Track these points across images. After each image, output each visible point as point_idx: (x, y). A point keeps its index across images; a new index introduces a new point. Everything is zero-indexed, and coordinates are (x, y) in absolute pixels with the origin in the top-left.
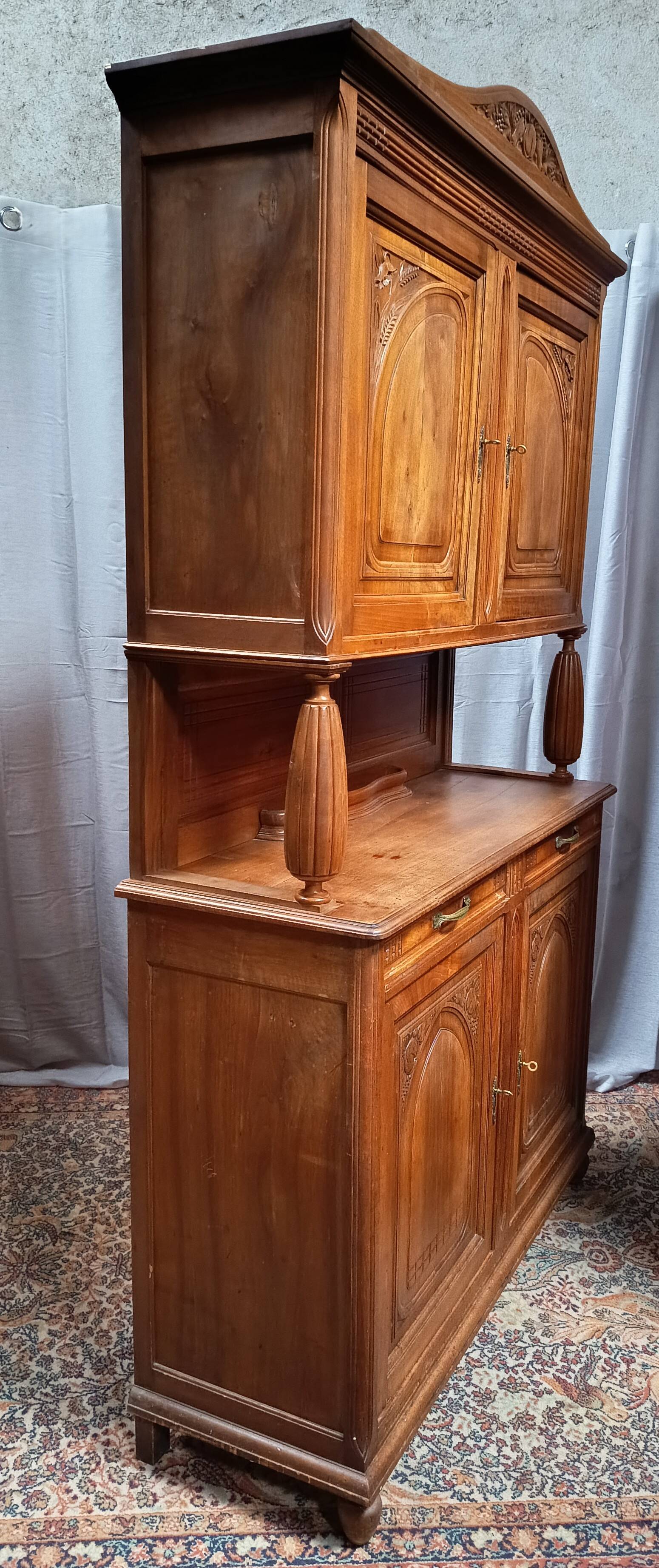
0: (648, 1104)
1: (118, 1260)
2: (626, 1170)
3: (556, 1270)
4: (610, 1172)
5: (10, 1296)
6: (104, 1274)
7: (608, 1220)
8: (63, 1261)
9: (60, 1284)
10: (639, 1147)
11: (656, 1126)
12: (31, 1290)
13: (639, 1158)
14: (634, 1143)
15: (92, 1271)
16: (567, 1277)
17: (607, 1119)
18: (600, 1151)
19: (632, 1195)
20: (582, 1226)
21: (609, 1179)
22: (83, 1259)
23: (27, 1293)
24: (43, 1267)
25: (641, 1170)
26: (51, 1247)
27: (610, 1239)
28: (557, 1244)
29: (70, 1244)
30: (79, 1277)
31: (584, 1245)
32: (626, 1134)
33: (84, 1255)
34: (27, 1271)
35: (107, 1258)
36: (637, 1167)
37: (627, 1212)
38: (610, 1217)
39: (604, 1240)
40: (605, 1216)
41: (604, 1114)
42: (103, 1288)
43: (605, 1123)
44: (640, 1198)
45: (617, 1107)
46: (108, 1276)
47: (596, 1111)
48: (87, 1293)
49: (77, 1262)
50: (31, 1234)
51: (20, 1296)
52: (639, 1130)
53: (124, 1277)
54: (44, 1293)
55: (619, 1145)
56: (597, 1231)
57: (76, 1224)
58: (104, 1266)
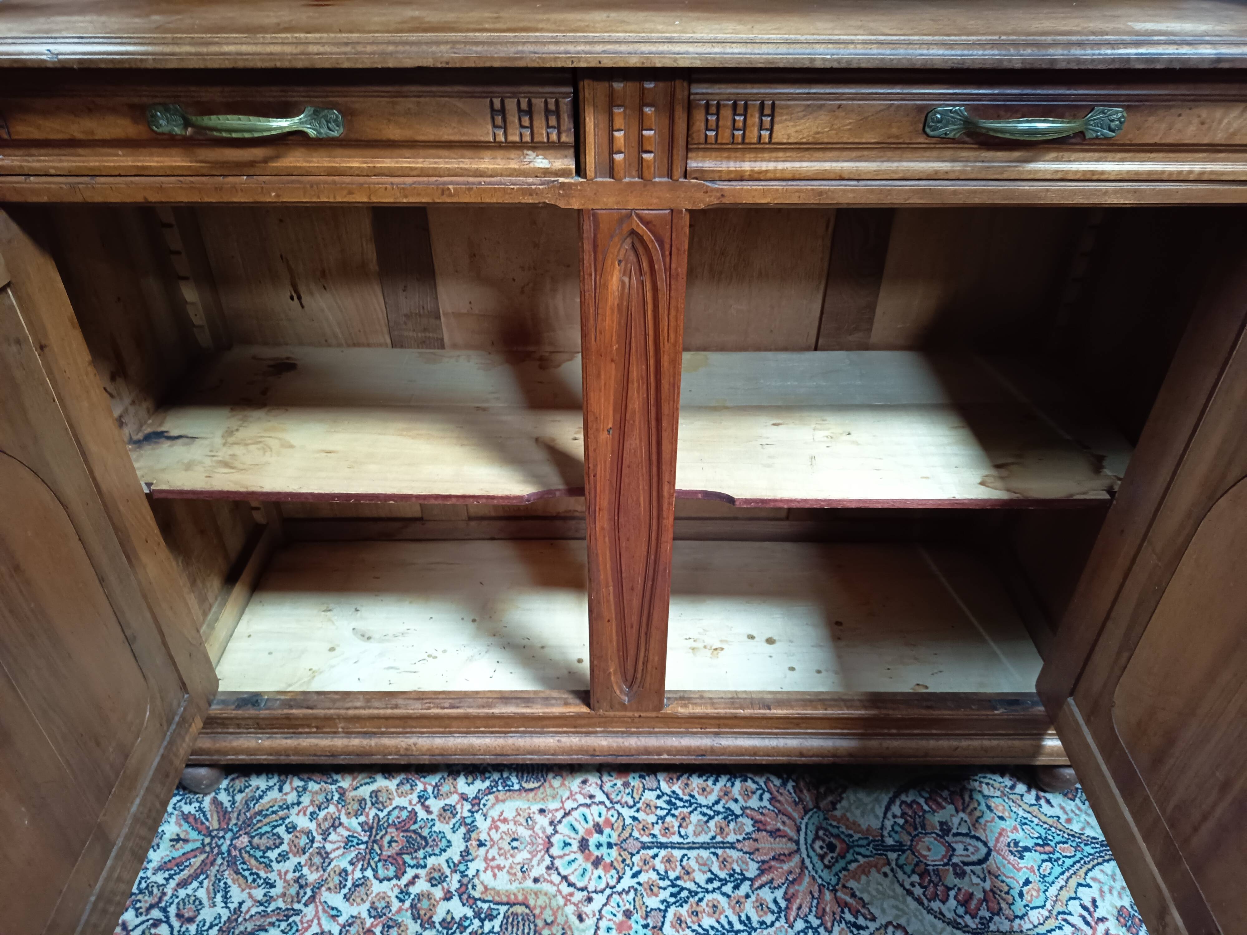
1: (371, 828)
3: (1073, 883)
5: (191, 914)
6: (344, 863)
8: (288, 831)
9: (272, 886)
12: (226, 899)
15: (327, 853)
16: (1094, 901)
22: (319, 825)
23: (220, 909)
24: (256, 840)
26: (274, 794)
28: (1063, 818)
30: (305, 871)
33: (322, 814)
34: (229, 851)
35: (354, 823)
42: (336, 900)
46: (350, 868)
48: (309, 911)
49: (308, 833)
51: (207, 914)
53: (375, 871)
54: (244, 908)
58: (348, 842)
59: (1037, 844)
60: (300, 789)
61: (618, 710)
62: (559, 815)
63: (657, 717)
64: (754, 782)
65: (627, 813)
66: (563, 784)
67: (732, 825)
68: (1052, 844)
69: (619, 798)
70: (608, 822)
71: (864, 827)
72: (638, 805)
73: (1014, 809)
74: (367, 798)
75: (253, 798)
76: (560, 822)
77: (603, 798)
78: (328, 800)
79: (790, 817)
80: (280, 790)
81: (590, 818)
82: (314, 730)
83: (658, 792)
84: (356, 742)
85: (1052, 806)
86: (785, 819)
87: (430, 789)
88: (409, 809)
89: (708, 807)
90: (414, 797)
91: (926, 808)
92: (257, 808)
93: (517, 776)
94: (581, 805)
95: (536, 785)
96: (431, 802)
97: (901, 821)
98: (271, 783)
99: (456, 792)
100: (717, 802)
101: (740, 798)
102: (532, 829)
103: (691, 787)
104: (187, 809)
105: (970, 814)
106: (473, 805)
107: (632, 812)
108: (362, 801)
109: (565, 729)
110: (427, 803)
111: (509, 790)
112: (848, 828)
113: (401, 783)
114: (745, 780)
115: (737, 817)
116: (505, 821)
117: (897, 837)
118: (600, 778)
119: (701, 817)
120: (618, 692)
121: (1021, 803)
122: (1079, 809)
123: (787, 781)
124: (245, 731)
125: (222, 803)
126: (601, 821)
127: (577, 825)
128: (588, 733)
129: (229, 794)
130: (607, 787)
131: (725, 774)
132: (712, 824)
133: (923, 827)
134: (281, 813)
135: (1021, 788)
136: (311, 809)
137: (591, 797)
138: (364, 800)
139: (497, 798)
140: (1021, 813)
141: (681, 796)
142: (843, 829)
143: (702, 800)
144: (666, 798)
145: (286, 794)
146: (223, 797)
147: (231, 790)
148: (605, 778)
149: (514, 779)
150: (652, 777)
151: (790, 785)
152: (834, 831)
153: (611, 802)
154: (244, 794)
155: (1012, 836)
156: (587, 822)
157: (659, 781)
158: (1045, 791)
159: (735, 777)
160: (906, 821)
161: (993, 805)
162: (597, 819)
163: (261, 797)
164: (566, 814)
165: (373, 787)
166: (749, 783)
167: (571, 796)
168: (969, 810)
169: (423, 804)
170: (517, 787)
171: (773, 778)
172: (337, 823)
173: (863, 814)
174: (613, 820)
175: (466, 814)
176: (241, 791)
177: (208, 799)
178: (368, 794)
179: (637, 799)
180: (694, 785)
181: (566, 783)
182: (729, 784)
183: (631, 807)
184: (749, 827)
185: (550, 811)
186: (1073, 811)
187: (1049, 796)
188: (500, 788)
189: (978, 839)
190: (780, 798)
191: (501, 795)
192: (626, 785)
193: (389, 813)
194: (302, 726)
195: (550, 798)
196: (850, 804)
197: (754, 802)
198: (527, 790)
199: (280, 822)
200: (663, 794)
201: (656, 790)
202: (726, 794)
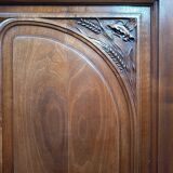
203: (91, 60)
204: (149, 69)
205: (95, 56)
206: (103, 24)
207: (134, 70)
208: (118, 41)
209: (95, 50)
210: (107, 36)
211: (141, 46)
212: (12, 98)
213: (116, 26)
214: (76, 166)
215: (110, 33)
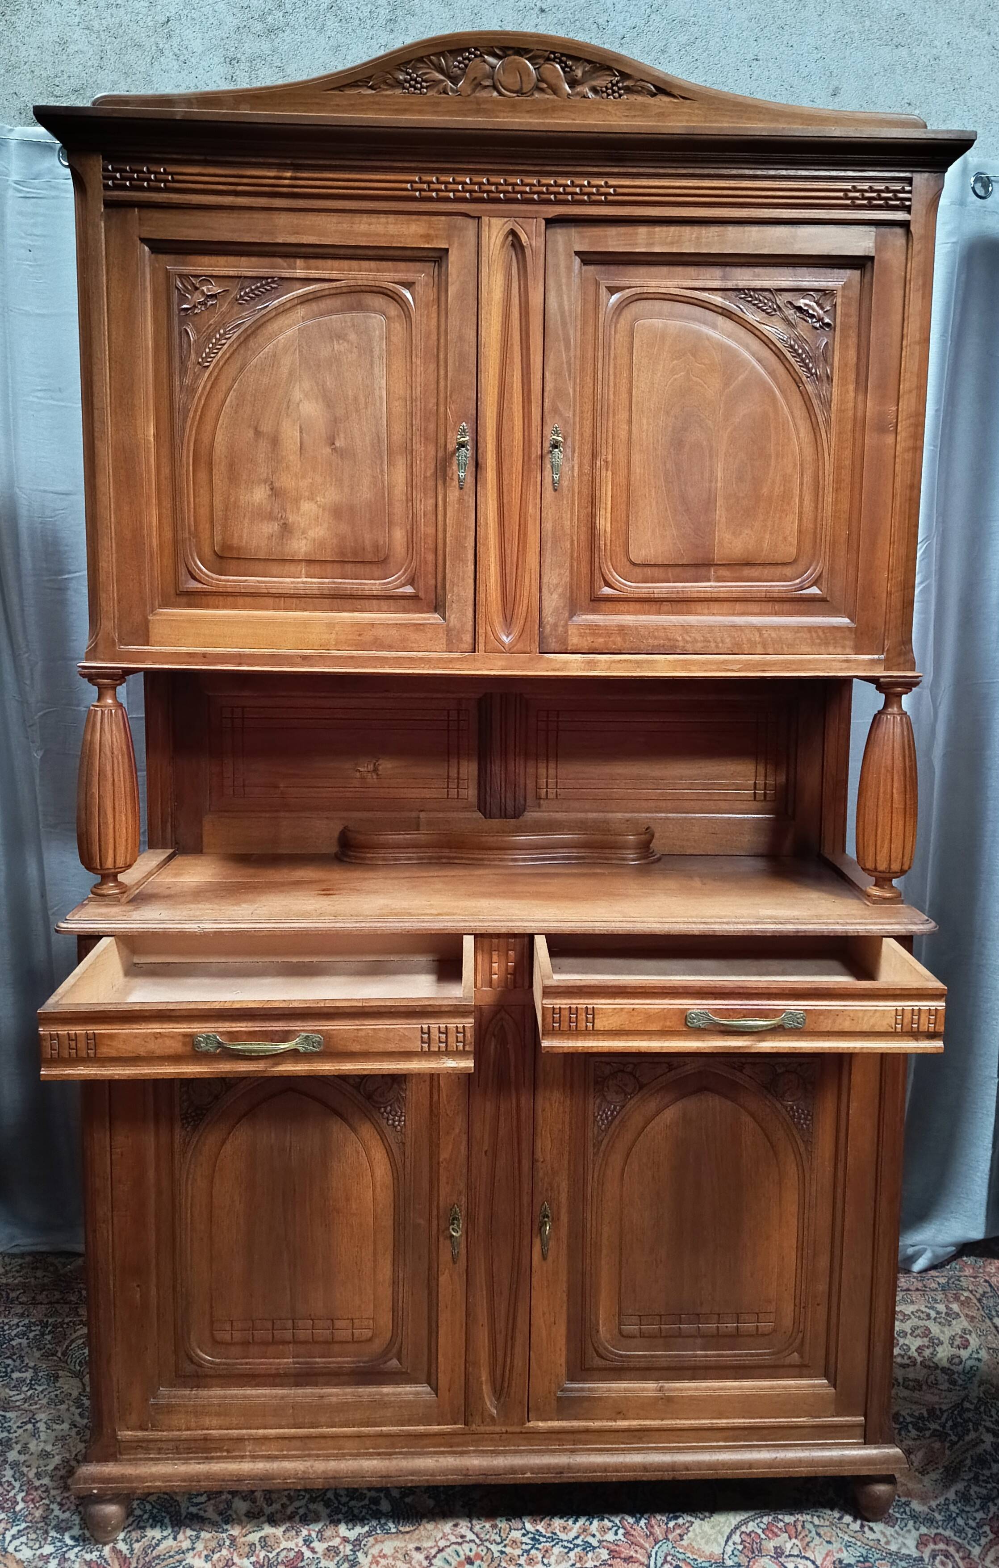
0: (981, 1291)
2: (966, 1405)
4: (944, 1407)
7: (951, 1495)
10: (977, 1363)
11: (996, 1327)
13: (981, 1383)
14: (970, 1358)
17: (928, 1315)
18: (925, 1371)
19: (979, 1450)
20: (916, 1505)
21: (943, 1420)
25: (986, 1403)
26: (170, 1542)
27: (960, 1532)
28: (883, 1541)
29: (198, 1537)
31: (922, 1543)
32: (958, 1341)
33: (216, 1557)
36: (980, 1399)
37: (976, 1479)
38: (953, 1490)
39: (948, 1533)
40: (947, 1487)
41: (923, 1309)
43: (927, 1323)
44: (991, 1455)
45: (940, 1296)
47: (912, 1302)
50: (146, 1516)
52: (974, 1335)
55: (951, 1360)
56: (939, 1517)
57: (209, 1499)
59: (858, 1561)
60: (193, 1538)
61: (488, 1425)
62: (433, 1551)
63: (521, 1433)
64: (610, 1521)
65: (494, 1548)
66: (436, 1527)
67: (590, 1554)
68: (872, 1560)
69: (488, 1537)
70: (478, 1556)
71: (708, 1553)
72: (505, 1542)
73: (840, 1535)
74: (257, 1542)
75: (150, 1546)
76: (435, 1556)
77: (474, 1537)
78: (220, 1546)
79: (642, 1547)
80: (175, 1539)
81: (461, 1553)
82: (225, 1454)
83: (523, 1531)
84: (261, 1466)
85: (874, 1532)
86: (637, 1548)
87: (314, 1535)
88: (296, 1550)
89: (568, 1541)
90: (300, 1541)
91: (763, 1536)
92: (155, 1553)
93: (394, 1522)
94: (453, 1543)
95: (412, 1528)
96: (316, 1544)
97: (740, 1547)
98: (165, 1533)
99: (338, 1536)
100: (577, 1538)
101: (597, 1534)
102: (410, 1563)
103: (553, 1527)
104: (88, 1557)
105: (802, 1540)
106: (354, 1546)
107: (500, 1547)
108: (252, 1545)
109: (442, 1449)
110: (312, 1545)
111: (387, 1533)
112: (693, 1553)
113: (287, 1530)
114: (603, 1520)
115: (594, 1548)
116: (385, 1556)
117: (736, 1559)
118: (470, 1522)
119: (562, 1549)
120: (488, 1403)
121: (847, 1530)
122: (898, 1534)
123: (640, 1519)
124: (165, 1456)
125: (121, 1552)
126: (472, 1555)
127: (450, 1559)
128: (462, 1453)
129: (126, 1543)
130: (477, 1528)
131: (584, 1515)
132: (572, 1554)
133: (760, 1551)
134: (178, 1557)
135: (848, 1519)
136: (205, 1553)
137: (462, 1537)
138: (255, 1544)
139: (376, 1539)
140: (846, 1538)
141: (544, 1533)
142: (689, 1555)
143: (562, 1536)
144: (530, 1535)
145: (180, 1542)
146: (122, 1546)
147: (128, 1540)
148: (474, 1522)
149: (391, 1525)
150: (518, 1520)
151: (643, 1522)
152: (681, 1556)
153: (481, 1540)
154: (140, 1543)
155: (837, 1556)
156: (459, 1556)
157: (524, 1523)
158: (869, 1521)
159: (593, 1518)
160: (745, 1547)
161: (822, 1533)
162: (468, 1553)
163: (157, 1545)
164: (441, 1550)
165: (262, 1533)
166: (606, 1521)
167: (444, 1536)
168: (801, 1537)
169: (308, 1546)
170: (394, 1530)
171: (627, 1517)
172: (230, 1563)
173: (707, 1543)
174: (483, 1554)
175: (349, 1553)
176: (137, 1541)
177: (107, 1549)
178: (257, 1539)
179: (504, 1537)
180: (556, 1525)
181: (439, 1526)
182: (588, 1523)
183: (499, 1544)
184: (604, 1554)
185: (425, 1549)
186: (892, 1535)
187: (871, 1524)
188: (379, 1531)
189: (807, 1559)
190: (633, 1532)
191: (379, 1537)
192: (494, 1527)
193: (278, 1554)
194: (216, 1449)
195: (425, 1539)
196: (696, 1535)
197: (610, 1536)
198: (402, 1533)
199: (178, 1564)
200: (528, 1533)
201: (521, 1529)
202: (585, 1530)
203: (759, 361)
204: (852, 376)
205: (766, 353)
206: (782, 299)
207: (830, 379)
208: (803, 329)
209: (766, 342)
210: (786, 320)
211: (844, 337)
212: (630, 421)
213: (801, 303)
214: (728, 536)
215: (790, 313)
